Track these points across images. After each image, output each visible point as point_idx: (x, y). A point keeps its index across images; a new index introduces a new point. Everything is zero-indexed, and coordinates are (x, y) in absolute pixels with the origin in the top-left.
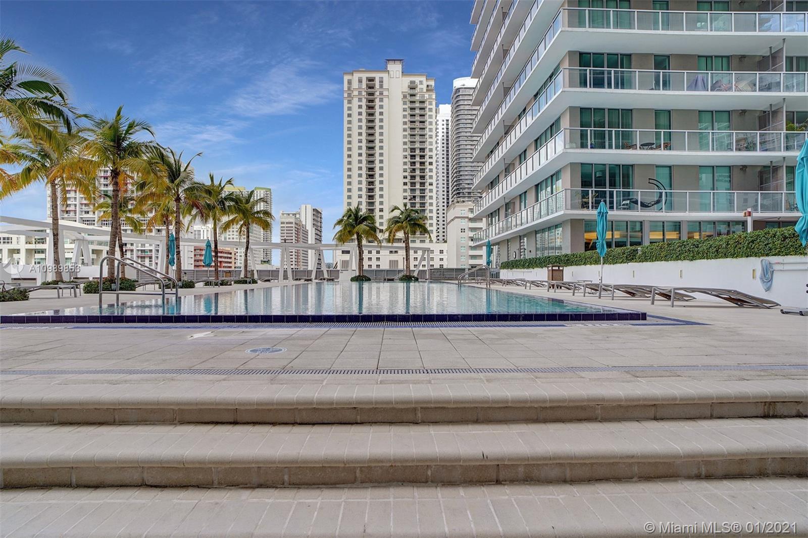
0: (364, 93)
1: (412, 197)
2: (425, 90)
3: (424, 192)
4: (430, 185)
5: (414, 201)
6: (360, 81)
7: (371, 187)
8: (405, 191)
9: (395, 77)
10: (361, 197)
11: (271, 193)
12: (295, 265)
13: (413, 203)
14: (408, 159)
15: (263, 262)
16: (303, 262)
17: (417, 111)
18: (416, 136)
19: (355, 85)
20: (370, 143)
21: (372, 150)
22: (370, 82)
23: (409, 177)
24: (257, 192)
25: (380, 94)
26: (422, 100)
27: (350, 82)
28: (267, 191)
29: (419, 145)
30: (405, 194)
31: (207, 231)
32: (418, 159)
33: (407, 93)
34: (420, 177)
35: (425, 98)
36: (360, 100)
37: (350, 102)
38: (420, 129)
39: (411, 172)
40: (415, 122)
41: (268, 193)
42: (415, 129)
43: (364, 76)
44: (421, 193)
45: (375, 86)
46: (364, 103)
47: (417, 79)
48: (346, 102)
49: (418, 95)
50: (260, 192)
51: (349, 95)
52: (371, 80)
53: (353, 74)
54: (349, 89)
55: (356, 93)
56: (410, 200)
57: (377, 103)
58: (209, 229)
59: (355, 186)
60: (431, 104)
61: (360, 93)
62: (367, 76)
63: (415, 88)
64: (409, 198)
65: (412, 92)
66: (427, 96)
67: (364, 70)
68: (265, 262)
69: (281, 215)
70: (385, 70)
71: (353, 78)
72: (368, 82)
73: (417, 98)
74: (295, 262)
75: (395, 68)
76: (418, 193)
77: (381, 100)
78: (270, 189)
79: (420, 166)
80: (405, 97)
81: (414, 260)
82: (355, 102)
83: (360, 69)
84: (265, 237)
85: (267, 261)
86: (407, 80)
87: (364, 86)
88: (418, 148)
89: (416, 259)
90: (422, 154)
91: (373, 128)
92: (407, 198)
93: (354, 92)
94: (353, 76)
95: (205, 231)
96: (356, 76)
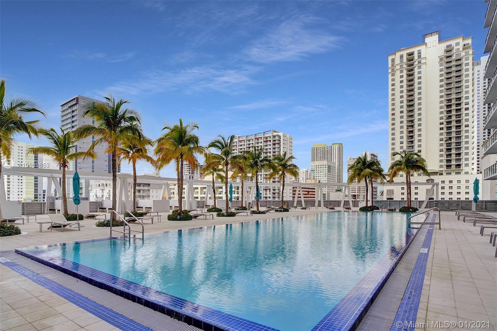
0: (405, 66)
1: (448, 138)
2: (461, 49)
3: (459, 133)
4: (466, 126)
5: (450, 142)
6: (402, 57)
7: (411, 134)
8: (441, 134)
9: (432, 46)
10: (403, 143)
11: (342, 146)
12: (358, 192)
13: (449, 143)
14: (445, 109)
15: (337, 191)
16: (363, 191)
17: (454, 69)
18: (452, 89)
19: (397, 61)
20: (410, 102)
21: (412, 107)
22: (410, 56)
23: (445, 123)
24: (333, 146)
25: (418, 63)
26: (458, 58)
27: (393, 60)
28: (339, 145)
29: (455, 96)
30: (442, 137)
31: (303, 172)
32: (454, 107)
33: (444, 56)
34: (456, 122)
35: (462, 56)
36: (402, 72)
37: (393, 75)
38: (456, 82)
39: (447, 119)
40: (451, 78)
41: (340, 146)
42: (451, 83)
43: (405, 53)
44: (456, 135)
45: (414, 58)
46: (405, 73)
47: (453, 43)
48: (390, 75)
49: (455, 55)
50: (335, 146)
51: (393, 70)
52: (411, 54)
53: (396, 54)
54: (393, 65)
55: (398, 67)
56: (445, 141)
57: (416, 70)
58: (304, 172)
59: (398, 136)
60: (467, 59)
61: (401, 66)
62: (407, 52)
63: (451, 51)
64: (445, 139)
65: (448, 54)
66: (463, 54)
67: (405, 48)
68: (338, 190)
69: (349, 160)
70: (423, 43)
71: (395, 57)
72: (408, 57)
73: (454, 57)
74: (358, 190)
75: (432, 40)
76: (453, 135)
77: (420, 67)
78: (342, 144)
79: (456, 112)
80: (441, 59)
81: (449, 189)
82: (398, 74)
83: (401, 49)
84: (339, 175)
85: (340, 190)
86: (444, 46)
87: (405, 60)
88: (453, 98)
89: (451, 188)
90: (458, 102)
91: (413, 90)
92: (443, 140)
93: (396, 67)
94: (395, 55)
95: (302, 173)
96: (398, 54)
